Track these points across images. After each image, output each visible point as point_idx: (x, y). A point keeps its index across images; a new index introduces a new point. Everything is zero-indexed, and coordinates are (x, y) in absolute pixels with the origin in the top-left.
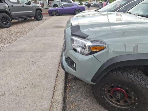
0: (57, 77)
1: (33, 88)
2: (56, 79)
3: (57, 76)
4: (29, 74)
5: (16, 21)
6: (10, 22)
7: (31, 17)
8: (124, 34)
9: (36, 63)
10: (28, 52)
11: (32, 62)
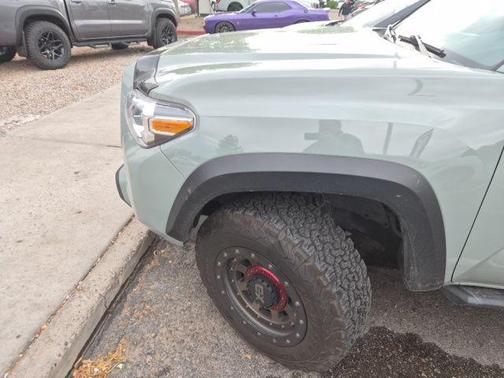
0: (127, 224)
1: (42, 243)
2: (122, 230)
3: (130, 220)
4: (49, 206)
5: (86, 49)
6: (68, 51)
7: (137, 40)
8: (418, 90)
9: (85, 176)
10: (82, 143)
11: (76, 173)
